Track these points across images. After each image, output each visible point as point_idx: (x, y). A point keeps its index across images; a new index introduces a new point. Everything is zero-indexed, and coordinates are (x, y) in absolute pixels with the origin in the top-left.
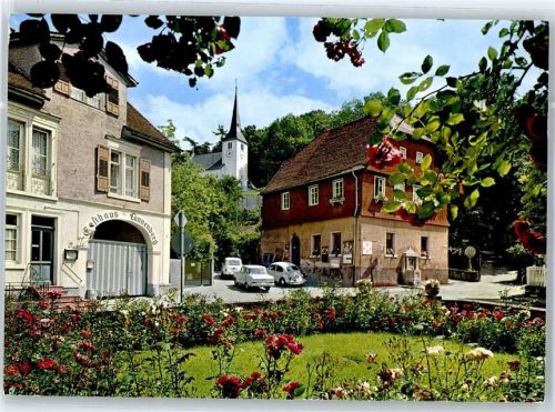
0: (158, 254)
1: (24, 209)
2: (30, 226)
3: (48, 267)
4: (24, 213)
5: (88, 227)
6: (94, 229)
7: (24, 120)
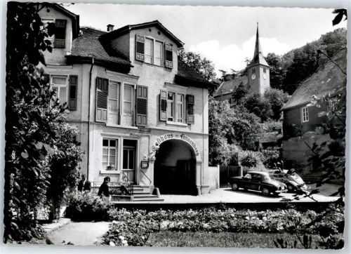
0: (200, 163)
1: (120, 137)
2: (122, 147)
3: (132, 173)
4: (119, 139)
5: (155, 145)
6: (158, 147)
7: (119, 81)
